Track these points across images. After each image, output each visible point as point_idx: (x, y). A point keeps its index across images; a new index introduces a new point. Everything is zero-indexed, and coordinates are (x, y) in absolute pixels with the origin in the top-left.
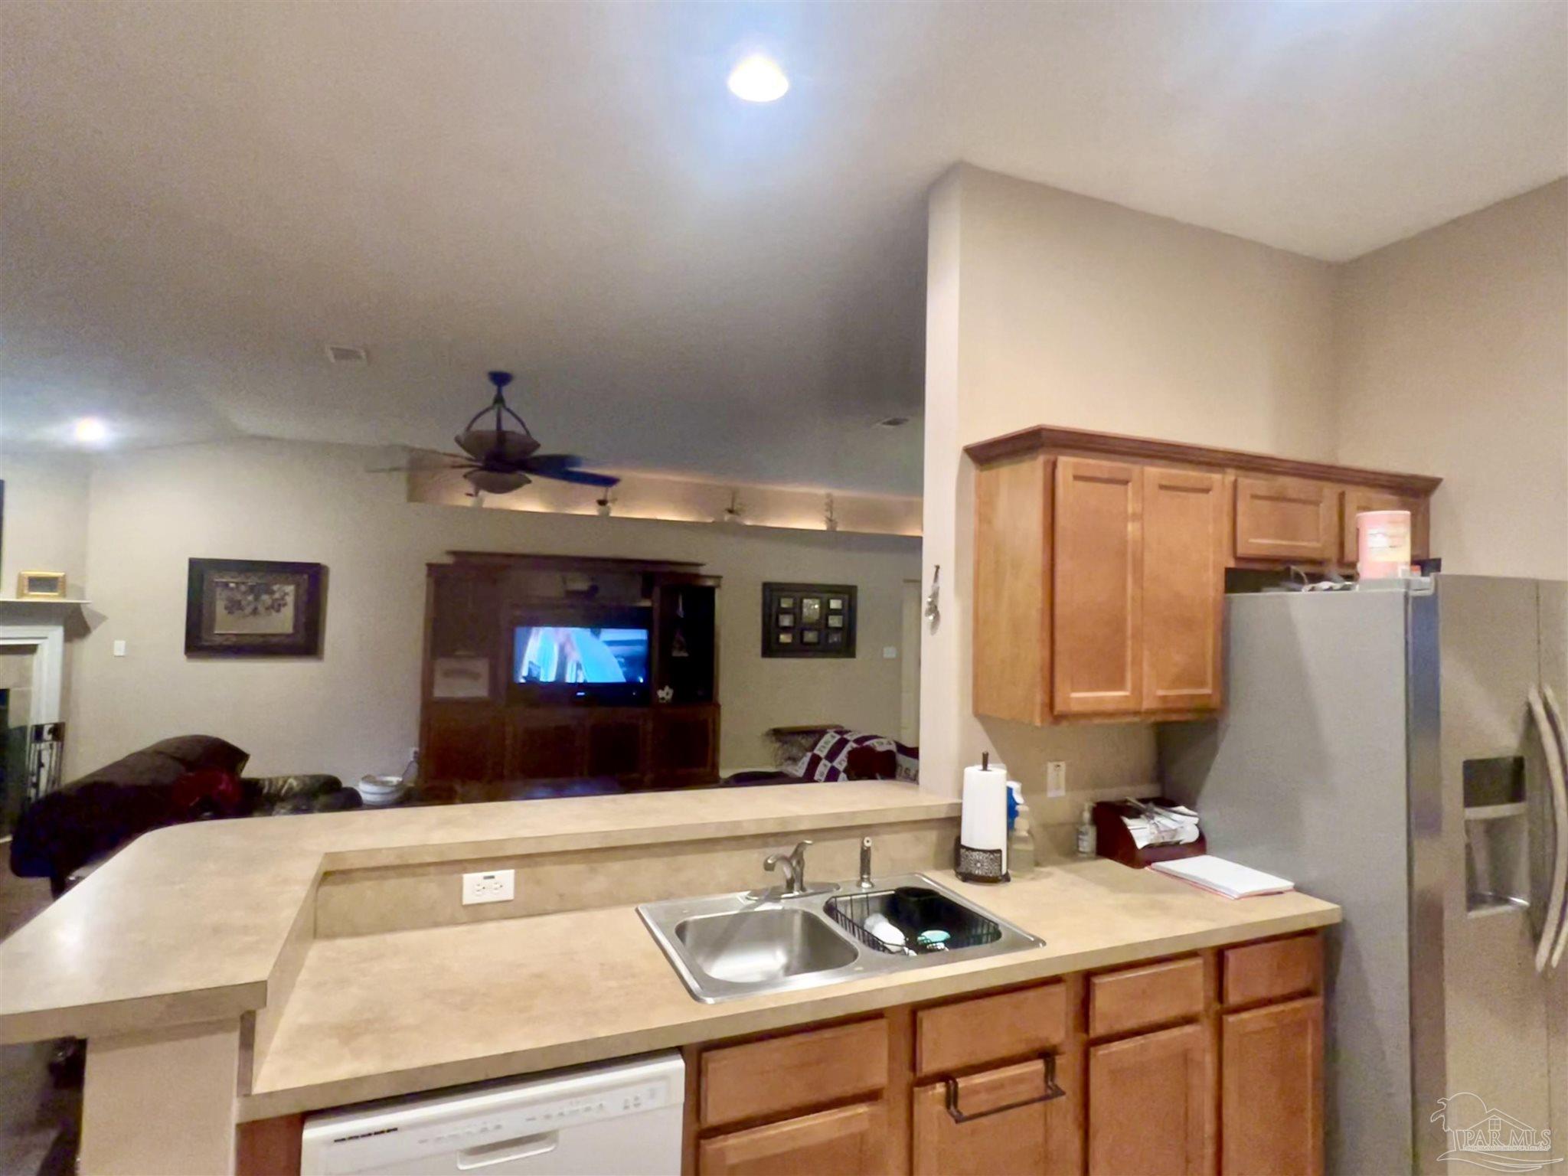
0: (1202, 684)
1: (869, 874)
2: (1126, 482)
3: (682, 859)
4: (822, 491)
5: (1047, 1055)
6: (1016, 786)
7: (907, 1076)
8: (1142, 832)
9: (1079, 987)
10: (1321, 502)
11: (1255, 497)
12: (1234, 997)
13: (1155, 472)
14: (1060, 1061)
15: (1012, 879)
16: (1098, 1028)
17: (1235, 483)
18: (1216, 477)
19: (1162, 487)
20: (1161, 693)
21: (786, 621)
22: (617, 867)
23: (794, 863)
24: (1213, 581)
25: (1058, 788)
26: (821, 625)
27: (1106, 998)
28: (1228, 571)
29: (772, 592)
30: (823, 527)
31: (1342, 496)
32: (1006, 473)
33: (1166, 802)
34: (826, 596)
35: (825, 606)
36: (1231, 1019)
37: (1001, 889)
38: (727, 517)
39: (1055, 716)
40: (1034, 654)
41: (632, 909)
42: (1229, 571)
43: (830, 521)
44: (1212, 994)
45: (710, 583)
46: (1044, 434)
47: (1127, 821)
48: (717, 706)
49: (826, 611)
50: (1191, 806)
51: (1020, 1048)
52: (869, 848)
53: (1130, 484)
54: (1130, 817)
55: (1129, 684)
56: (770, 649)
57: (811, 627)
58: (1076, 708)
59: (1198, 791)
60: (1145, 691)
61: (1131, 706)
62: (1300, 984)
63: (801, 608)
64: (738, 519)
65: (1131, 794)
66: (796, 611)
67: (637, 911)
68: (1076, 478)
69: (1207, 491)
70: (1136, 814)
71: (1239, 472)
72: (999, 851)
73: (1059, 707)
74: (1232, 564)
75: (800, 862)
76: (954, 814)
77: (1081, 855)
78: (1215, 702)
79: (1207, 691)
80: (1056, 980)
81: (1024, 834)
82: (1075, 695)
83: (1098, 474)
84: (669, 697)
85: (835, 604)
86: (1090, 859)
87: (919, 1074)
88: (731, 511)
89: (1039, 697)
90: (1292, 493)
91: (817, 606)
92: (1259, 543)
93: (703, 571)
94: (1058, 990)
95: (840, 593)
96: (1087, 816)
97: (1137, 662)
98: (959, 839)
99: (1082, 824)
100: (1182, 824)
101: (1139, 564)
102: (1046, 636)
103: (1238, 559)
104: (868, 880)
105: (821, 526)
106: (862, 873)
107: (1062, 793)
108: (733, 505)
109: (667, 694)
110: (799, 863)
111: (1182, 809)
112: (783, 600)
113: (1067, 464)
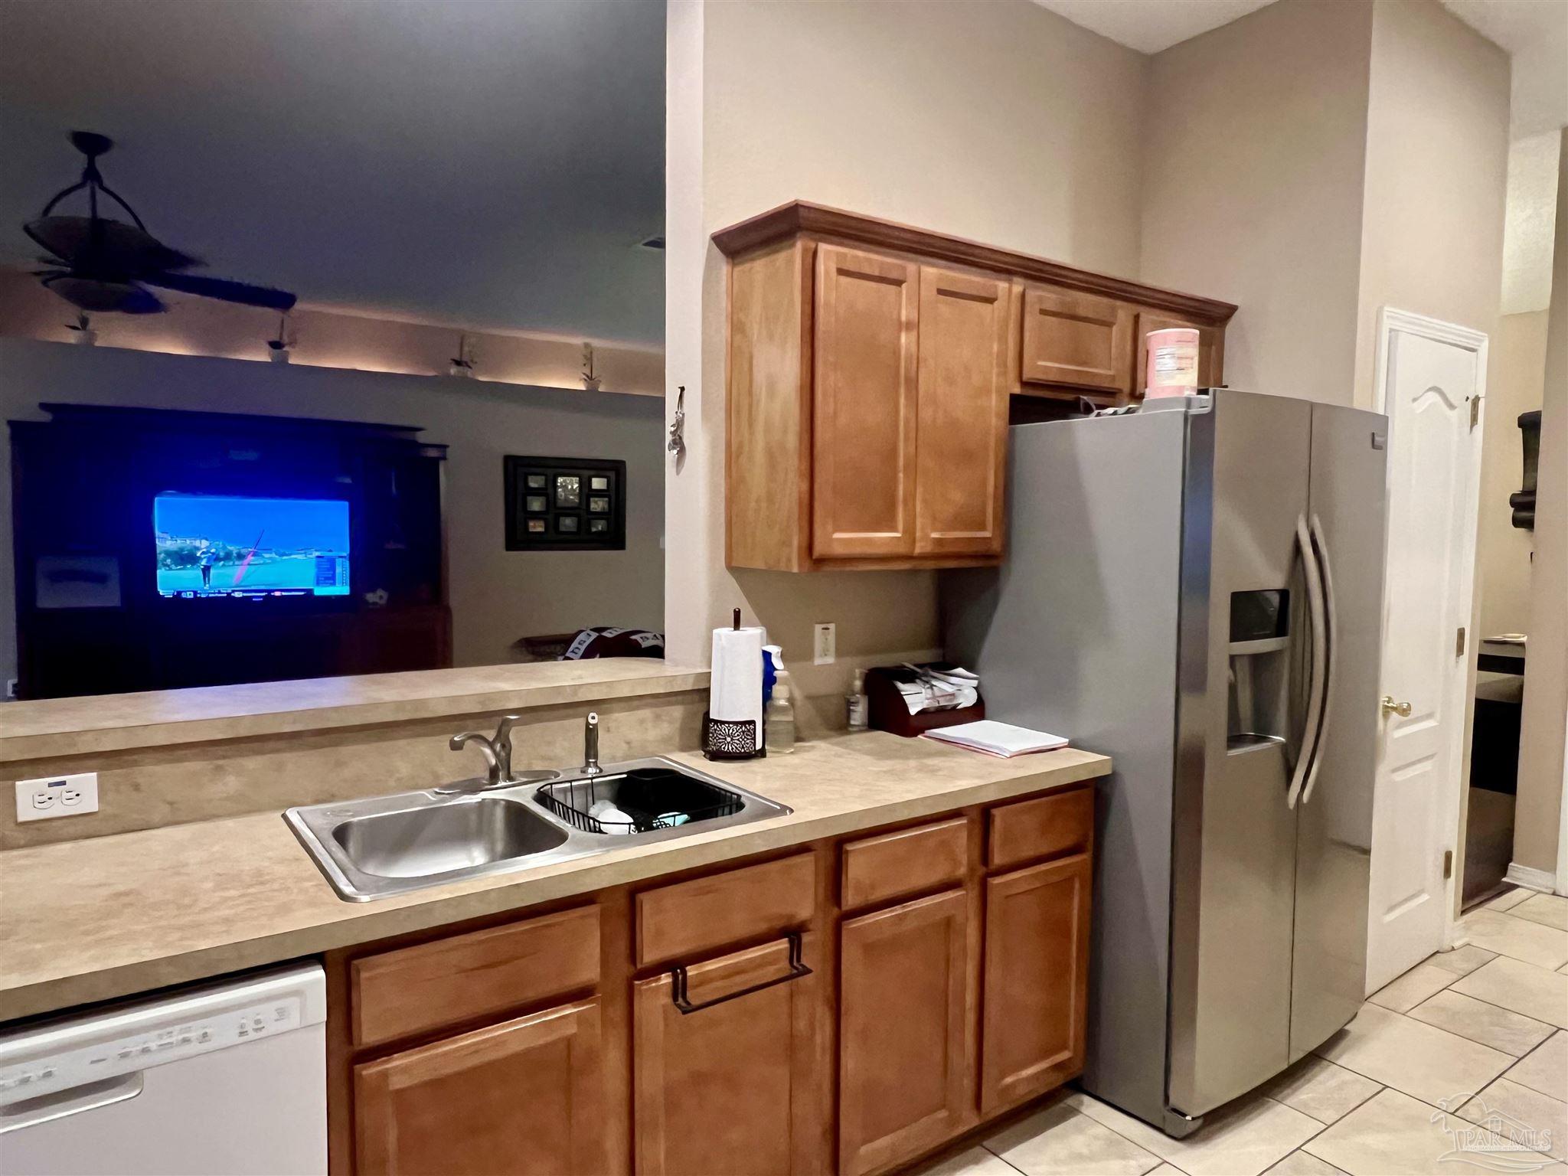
0: (982, 527)
1: (596, 757)
2: (898, 283)
3: (346, 751)
4: (578, 341)
5: (793, 932)
6: (775, 650)
7: (624, 969)
8: (916, 698)
9: (830, 858)
10: (1115, 324)
11: (1043, 312)
12: (998, 859)
13: (932, 273)
14: (806, 938)
15: (768, 754)
16: (851, 899)
17: (1023, 296)
18: (1002, 286)
19: (941, 292)
20: (935, 535)
21: (536, 505)
22: (253, 763)
23: (498, 747)
24: (997, 406)
25: (825, 654)
26: (581, 510)
27: (859, 865)
28: (1013, 397)
29: (516, 468)
30: (581, 386)
31: (1137, 318)
32: (759, 267)
33: (944, 667)
34: (586, 473)
35: (585, 484)
36: (997, 881)
37: (755, 765)
38: (453, 370)
39: (816, 561)
40: (793, 487)
41: (278, 815)
42: (1014, 399)
43: (589, 378)
44: (976, 853)
45: (432, 453)
46: (802, 212)
47: (900, 685)
48: (447, 611)
49: (586, 492)
50: (970, 668)
51: (762, 927)
52: (595, 725)
53: (904, 285)
54: (904, 682)
55: (900, 526)
56: (517, 539)
57: (569, 511)
58: (839, 550)
59: (977, 651)
60: (918, 534)
61: (902, 549)
62: (1068, 841)
63: (555, 487)
64: (469, 373)
65: (907, 659)
66: (548, 492)
67: (284, 816)
68: (841, 272)
69: (990, 300)
70: (910, 677)
71: (1030, 282)
72: (753, 722)
73: (819, 549)
74: (1017, 390)
75: (506, 746)
76: (703, 686)
77: (850, 729)
78: (996, 546)
79: (987, 534)
80: (803, 849)
81: (783, 702)
82: (837, 535)
83: (867, 270)
84: (383, 602)
85: (598, 483)
86: (861, 731)
87: (639, 966)
88: (458, 363)
89: (796, 541)
90: (1081, 312)
91: (576, 486)
92: (1045, 367)
93: (421, 438)
94: (807, 859)
95: (605, 469)
96: (858, 684)
97: (910, 498)
98: (708, 713)
99: (853, 694)
100: (960, 687)
101: (913, 383)
102: (805, 465)
103: (1024, 384)
104: (596, 764)
105: (577, 385)
106: (588, 756)
107: (830, 660)
108: (461, 355)
109: (381, 597)
110: (503, 746)
111: (960, 670)
112: (530, 478)
113: (829, 253)
